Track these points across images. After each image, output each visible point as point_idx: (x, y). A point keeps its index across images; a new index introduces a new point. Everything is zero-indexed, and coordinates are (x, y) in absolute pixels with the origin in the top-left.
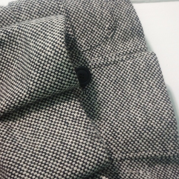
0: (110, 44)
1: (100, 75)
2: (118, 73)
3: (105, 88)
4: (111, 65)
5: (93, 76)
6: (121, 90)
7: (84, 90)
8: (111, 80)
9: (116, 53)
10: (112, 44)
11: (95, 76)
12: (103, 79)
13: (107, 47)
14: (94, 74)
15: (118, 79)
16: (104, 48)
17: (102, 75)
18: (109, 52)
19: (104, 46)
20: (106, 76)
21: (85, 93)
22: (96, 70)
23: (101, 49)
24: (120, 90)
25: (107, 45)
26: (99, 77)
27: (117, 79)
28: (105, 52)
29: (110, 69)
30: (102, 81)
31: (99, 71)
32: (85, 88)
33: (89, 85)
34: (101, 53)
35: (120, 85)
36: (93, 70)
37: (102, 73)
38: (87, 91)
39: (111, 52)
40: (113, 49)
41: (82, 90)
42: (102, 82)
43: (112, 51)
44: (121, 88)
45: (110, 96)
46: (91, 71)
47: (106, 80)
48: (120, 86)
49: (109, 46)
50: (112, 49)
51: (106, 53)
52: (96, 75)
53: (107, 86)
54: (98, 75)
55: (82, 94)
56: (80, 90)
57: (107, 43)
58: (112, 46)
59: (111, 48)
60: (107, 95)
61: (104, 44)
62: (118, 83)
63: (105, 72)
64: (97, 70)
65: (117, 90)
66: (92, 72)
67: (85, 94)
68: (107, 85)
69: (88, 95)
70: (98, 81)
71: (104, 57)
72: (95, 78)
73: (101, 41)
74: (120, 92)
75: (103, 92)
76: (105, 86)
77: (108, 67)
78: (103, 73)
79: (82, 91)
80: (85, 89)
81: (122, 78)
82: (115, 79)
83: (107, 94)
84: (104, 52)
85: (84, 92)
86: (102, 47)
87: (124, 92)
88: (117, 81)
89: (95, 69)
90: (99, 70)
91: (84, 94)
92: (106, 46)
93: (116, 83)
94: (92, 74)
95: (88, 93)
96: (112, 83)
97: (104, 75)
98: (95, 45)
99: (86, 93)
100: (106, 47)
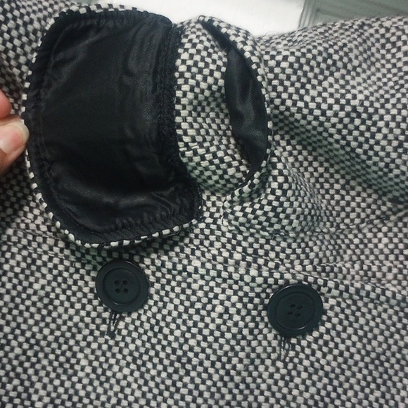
0: (390, 235)
1: (346, 323)
2: (397, 337)
3: (344, 366)
4: (385, 306)
5: (324, 318)
6: (383, 388)
7: (284, 348)
8: (369, 348)
9: (401, 266)
10: (396, 236)
11: (329, 319)
12: (349, 337)
13: (380, 240)
14: (330, 313)
15: (388, 353)
16: (370, 241)
17: (351, 325)
18: (382, 257)
19: (369, 235)
20: (361, 333)
21: (282, 357)
22: (339, 304)
23: (362, 242)
24: (378, 387)
25: (380, 235)
26: (339, 328)
27: (384, 353)
28: (372, 253)
29: (379, 316)
30: (343, 342)
31: (348, 312)
32: (289, 343)
33: (304, 339)
34: (358, 251)
35: (386, 372)
36: (332, 302)
37: (352, 319)
38: (292, 354)
39: (387, 258)
40: (396, 251)
41: (279, 345)
42: (342, 347)
43: (392, 257)
44: (384, 383)
45: (346, 394)
46: (327, 301)
47: (354, 344)
48: (385, 376)
49: (385, 240)
50: (392, 252)
51: (372, 257)
52: (335, 320)
53: (351, 362)
54: (341, 322)
55: (274, 356)
56: (275, 343)
57: (380, 230)
58: (396, 240)
59: (391, 246)
60: (340, 390)
61: (370, 231)
62: (382, 364)
63: (362, 321)
64: (343, 305)
65: (373, 386)
66: (326, 306)
67: (284, 361)
68: (350, 360)
69: (290, 366)
70: (332, 339)
71: (365, 267)
72: (328, 325)
73: (366, 220)
74: (378, 394)
75: (332, 376)
76: (345, 362)
77: (376, 308)
78: (357, 321)
79: (278, 348)
80: (287, 346)
81: (398, 356)
82: (379, 350)
83: (341, 385)
84: (367, 252)
85: (283, 353)
86: (365, 235)
87: (388, 396)
88: (383, 358)
89: (340, 300)
90: (349, 306)
91: (279, 358)
92: (375, 236)
93: (377, 362)
94: (325, 312)
95: (291, 360)
96: (367, 359)
97: (356, 325)
98: (347, 225)
99: (287, 360)
100: (375, 241)
